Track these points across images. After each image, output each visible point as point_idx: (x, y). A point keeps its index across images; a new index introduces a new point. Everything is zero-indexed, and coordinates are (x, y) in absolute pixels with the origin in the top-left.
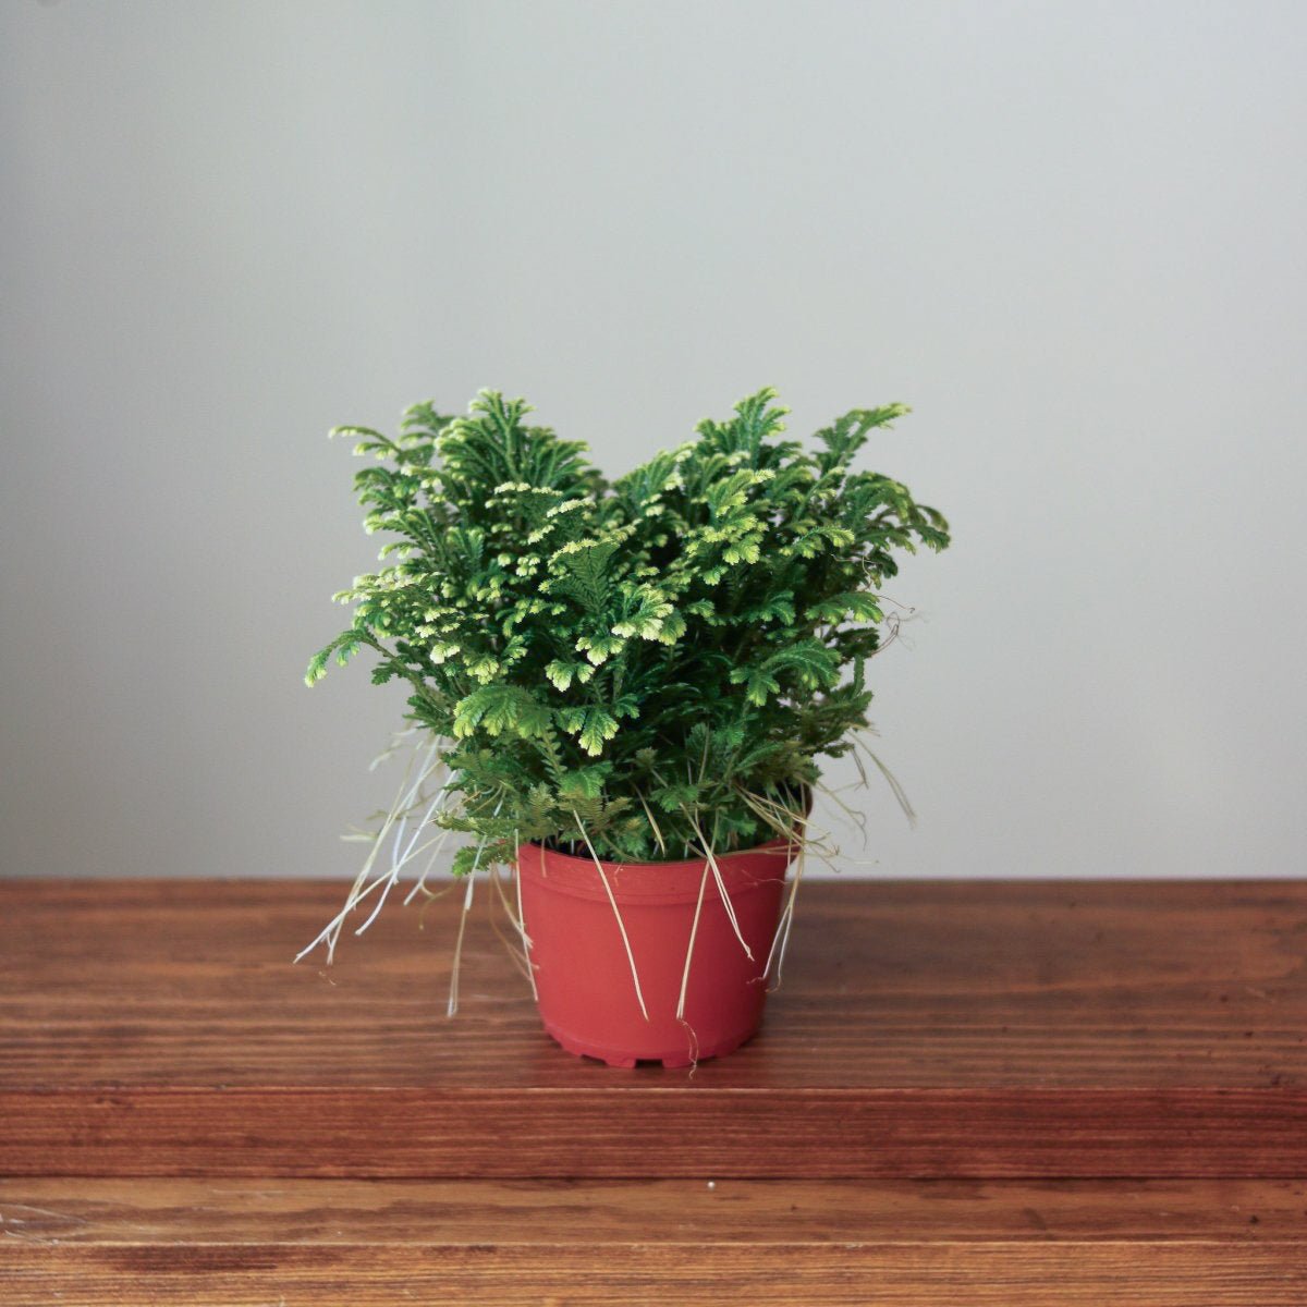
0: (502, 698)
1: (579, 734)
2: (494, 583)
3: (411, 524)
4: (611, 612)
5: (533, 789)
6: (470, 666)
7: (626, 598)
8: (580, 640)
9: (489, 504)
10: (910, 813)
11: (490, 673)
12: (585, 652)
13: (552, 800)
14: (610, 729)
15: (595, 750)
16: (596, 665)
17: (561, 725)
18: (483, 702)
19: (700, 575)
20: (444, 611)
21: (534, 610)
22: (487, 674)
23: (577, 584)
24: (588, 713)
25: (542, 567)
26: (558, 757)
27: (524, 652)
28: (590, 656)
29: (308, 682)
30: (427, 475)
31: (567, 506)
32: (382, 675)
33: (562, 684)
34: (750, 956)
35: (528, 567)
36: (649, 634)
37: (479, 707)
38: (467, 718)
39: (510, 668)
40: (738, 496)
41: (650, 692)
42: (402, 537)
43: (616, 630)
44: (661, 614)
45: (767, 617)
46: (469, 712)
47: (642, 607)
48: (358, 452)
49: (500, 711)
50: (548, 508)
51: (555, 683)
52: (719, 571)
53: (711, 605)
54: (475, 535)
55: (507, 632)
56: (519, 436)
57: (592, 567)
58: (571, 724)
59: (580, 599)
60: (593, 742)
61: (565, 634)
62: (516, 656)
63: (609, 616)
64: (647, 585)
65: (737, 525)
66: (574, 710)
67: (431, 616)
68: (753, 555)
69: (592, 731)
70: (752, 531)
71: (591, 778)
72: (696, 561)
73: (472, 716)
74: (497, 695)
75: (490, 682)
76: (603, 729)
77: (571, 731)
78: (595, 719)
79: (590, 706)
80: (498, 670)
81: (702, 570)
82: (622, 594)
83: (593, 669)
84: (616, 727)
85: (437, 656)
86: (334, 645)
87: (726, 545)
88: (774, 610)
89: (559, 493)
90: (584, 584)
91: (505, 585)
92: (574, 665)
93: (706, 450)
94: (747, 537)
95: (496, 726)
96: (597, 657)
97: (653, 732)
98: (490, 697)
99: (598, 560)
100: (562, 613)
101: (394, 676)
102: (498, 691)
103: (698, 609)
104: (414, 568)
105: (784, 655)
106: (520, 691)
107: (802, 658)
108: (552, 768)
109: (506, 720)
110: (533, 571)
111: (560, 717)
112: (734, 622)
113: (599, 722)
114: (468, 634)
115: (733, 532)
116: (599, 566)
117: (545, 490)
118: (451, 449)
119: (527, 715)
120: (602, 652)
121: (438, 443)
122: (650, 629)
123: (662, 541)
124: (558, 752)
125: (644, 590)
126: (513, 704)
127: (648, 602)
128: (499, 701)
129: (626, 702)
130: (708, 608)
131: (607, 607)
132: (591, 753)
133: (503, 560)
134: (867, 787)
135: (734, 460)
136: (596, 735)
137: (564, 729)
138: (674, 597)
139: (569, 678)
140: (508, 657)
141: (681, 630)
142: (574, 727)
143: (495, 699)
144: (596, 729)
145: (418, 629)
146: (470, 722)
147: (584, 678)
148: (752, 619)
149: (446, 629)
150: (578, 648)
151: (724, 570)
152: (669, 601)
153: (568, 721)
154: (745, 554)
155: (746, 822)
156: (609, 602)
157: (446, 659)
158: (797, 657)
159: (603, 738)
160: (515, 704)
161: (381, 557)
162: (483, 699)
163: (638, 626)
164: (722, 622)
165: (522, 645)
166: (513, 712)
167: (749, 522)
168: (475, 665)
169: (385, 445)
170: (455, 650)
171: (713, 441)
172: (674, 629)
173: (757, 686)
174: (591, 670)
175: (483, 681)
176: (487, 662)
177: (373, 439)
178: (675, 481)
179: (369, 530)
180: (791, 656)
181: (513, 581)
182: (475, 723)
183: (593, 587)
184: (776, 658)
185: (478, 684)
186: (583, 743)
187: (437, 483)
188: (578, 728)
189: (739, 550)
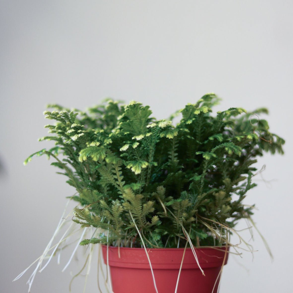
5: (113, 201)
8: (134, 137)
10: (271, 254)
13: (121, 207)
27: (111, 142)
34: (203, 274)
49: (98, 152)
62: (108, 143)
69: (137, 165)
76: (142, 164)
95: (96, 157)
109: (101, 155)
132: (136, 173)
134: (253, 240)
142: (130, 166)
144: (139, 164)
147: (135, 146)
153: (127, 164)
155: (203, 233)
159: (142, 168)
166: (104, 152)
172: (173, 133)
174: (138, 144)
182: (88, 155)
186: (133, 169)
188: (132, 166)
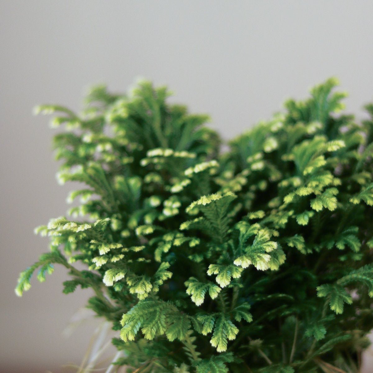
0: (155, 311)
1: (210, 336)
2: (148, 219)
3: (90, 177)
4: (231, 242)
6: (131, 286)
7: (241, 233)
8: (211, 266)
9: (144, 163)
11: (146, 292)
12: (214, 276)
14: (232, 332)
15: (222, 348)
16: (223, 287)
17: (198, 329)
18: (142, 316)
19: (294, 217)
20: (113, 247)
21: (177, 243)
22: (144, 292)
23: (207, 223)
24: (217, 319)
25: (182, 209)
26: (195, 347)
27: (170, 275)
28: (218, 280)
29: (18, 292)
30: (103, 141)
31: (199, 168)
32: (70, 286)
33: (199, 301)
35: (171, 209)
36: (261, 266)
37: (139, 319)
38: (130, 328)
39: (160, 287)
40: (319, 160)
41: (258, 299)
42: (83, 186)
43: (237, 262)
44: (268, 250)
45: (341, 246)
46: (132, 323)
47: (255, 242)
48: (54, 124)
49: (154, 323)
50: (186, 168)
51: (193, 299)
52: (308, 215)
53: (302, 239)
54: (135, 183)
55: (158, 258)
56: (164, 112)
57: (217, 211)
58: (205, 328)
59: (209, 233)
60: (220, 342)
61: (199, 259)
62: (165, 278)
63: (229, 246)
64: (257, 225)
65: (320, 181)
66: (206, 317)
67: (103, 250)
68: (332, 205)
69: (220, 334)
70: (331, 186)
71: (219, 367)
72: (290, 206)
73: (133, 327)
74: (151, 310)
75: (146, 299)
76: (228, 332)
77: (205, 333)
78: (221, 325)
79: (217, 314)
80: (152, 289)
81: (295, 214)
82: (238, 231)
83: (220, 289)
84: (236, 331)
85: (108, 280)
86: (36, 265)
87: (312, 196)
88: (345, 241)
89: (192, 156)
90: (211, 223)
91: (156, 222)
92: (206, 286)
93: (292, 121)
94: (327, 190)
95: (151, 333)
96: (223, 281)
97: (261, 327)
98: (146, 312)
99: (222, 206)
100: (197, 246)
101: (79, 287)
102: (153, 306)
103: (293, 243)
104: (93, 208)
105: (354, 276)
106: (168, 305)
107: (368, 279)
108: (190, 352)
109: (158, 329)
110: (176, 212)
111: (196, 322)
112: (317, 250)
113: (225, 327)
114: (130, 261)
115: (317, 186)
116: (222, 211)
117: (183, 154)
118: (119, 121)
119: (173, 323)
120: (227, 278)
121: (109, 117)
122: (262, 262)
123: (263, 185)
124: (194, 343)
125: (254, 229)
126: (163, 317)
127: (259, 239)
128: (154, 314)
129: (243, 309)
130: (300, 242)
131: (227, 238)
132: (219, 350)
133: (154, 202)
135: (311, 128)
136: (222, 337)
137: (199, 332)
138: (276, 234)
139: (203, 296)
140: (159, 278)
141: (282, 259)
142: (206, 330)
143: (151, 313)
144: (223, 332)
145: (95, 260)
146: (132, 330)
147: (214, 296)
148: (330, 247)
149: (114, 260)
150: (209, 273)
151: (311, 214)
152: (273, 239)
153: (202, 326)
154: (327, 204)
156: (229, 235)
157: (114, 283)
158: (364, 277)
159: (228, 339)
160: (164, 317)
161: (70, 200)
162: (141, 313)
163: (253, 259)
164: (310, 251)
165: (168, 270)
166: (163, 323)
167: (328, 179)
168: (135, 285)
169: (72, 118)
170: (121, 276)
171: (296, 115)
172: (277, 258)
173: (337, 299)
174: (219, 290)
175: (141, 298)
176: (144, 284)
177: (63, 115)
178: (271, 145)
179: (61, 181)
180: (360, 277)
181: (161, 218)
182: (136, 332)
183: (218, 225)
184: (348, 277)
185: (138, 300)
186: (213, 343)
187: (108, 147)
188: (210, 331)
189: (323, 201)
